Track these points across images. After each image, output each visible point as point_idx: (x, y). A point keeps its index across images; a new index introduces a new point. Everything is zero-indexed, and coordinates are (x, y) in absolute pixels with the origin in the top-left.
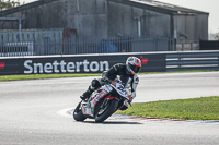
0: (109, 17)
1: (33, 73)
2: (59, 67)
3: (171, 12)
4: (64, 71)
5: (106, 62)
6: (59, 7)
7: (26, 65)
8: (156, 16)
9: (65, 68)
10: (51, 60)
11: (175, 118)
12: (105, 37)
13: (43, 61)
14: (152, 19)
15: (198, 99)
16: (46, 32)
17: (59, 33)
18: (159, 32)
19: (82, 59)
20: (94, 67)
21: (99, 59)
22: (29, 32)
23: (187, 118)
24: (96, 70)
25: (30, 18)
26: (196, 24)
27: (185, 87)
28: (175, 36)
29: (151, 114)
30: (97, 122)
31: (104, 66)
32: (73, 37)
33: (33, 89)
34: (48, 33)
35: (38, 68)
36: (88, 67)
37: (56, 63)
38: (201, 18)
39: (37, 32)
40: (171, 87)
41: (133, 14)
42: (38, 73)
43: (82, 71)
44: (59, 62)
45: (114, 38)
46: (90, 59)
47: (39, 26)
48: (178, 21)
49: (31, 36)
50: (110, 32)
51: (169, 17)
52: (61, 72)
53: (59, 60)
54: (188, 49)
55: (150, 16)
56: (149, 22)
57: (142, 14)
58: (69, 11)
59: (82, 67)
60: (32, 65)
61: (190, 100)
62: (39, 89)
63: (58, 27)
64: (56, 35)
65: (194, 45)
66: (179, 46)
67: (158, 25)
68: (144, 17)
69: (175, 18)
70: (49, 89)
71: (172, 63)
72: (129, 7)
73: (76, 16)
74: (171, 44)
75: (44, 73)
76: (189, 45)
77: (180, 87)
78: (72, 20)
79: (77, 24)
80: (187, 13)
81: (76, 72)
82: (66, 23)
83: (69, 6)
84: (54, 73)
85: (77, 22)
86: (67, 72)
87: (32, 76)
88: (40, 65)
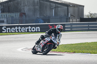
0: (40, 8)
1: (6, 32)
2: (18, 30)
3: (67, 5)
4: (20, 31)
5: (39, 27)
6: (18, 3)
7: (3, 28)
8: (61, 7)
9: (21, 30)
10: (14, 27)
11: (69, 52)
12: (38, 16)
13: (11, 27)
14: (59, 9)
15: (79, 44)
16: (12, 14)
17: (18, 14)
18: (62, 14)
19: (28, 26)
20: (33, 29)
21: (35, 26)
22: (4, 14)
23: (75, 52)
24: (34, 31)
25: (5, 8)
26: (78, 11)
27: (74, 38)
28: (69, 16)
29: (59, 50)
30: (44, 54)
31: (38, 29)
32: (24, 16)
33: (6, 39)
34: (13, 15)
35: (9, 30)
36: (31, 29)
37: (16, 28)
38: (80, 8)
39: (8, 14)
40: (67, 39)
41: (51, 6)
42: (9, 32)
43: (28, 31)
44: (18, 27)
45: (42, 17)
46: (32, 26)
47: (9, 12)
48: (71, 9)
49: (5, 16)
50: (41, 14)
51: (66, 7)
52: (19, 32)
53: (18, 26)
54: (75, 21)
55: (58, 7)
56: (58, 9)
57: (54, 6)
58: (22, 5)
59: (28, 29)
60: (6, 29)
61: (76, 44)
62: (9, 39)
63: (17, 12)
64: (16, 15)
65: (78, 20)
66: (71, 20)
67: (62, 11)
68: (56, 7)
69: (69, 8)
70: (13, 39)
71: (68, 28)
72: (49, 3)
73: (25, 7)
74: (67, 20)
75: (11, 32)
76: (75, 20)
77: (71, 38)
78: (23, 9)
79: (26, 11)
80: (75, 6)
81: (25, 32)
82: (21, 10)
83: (22, 2)
84: (15, 32)
85: (26, 10)
86: (21, 32)
87: (6, 34)
88: (9, 28)
